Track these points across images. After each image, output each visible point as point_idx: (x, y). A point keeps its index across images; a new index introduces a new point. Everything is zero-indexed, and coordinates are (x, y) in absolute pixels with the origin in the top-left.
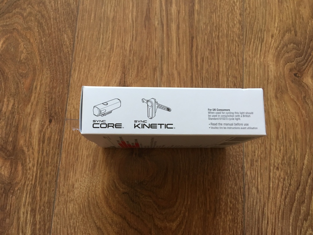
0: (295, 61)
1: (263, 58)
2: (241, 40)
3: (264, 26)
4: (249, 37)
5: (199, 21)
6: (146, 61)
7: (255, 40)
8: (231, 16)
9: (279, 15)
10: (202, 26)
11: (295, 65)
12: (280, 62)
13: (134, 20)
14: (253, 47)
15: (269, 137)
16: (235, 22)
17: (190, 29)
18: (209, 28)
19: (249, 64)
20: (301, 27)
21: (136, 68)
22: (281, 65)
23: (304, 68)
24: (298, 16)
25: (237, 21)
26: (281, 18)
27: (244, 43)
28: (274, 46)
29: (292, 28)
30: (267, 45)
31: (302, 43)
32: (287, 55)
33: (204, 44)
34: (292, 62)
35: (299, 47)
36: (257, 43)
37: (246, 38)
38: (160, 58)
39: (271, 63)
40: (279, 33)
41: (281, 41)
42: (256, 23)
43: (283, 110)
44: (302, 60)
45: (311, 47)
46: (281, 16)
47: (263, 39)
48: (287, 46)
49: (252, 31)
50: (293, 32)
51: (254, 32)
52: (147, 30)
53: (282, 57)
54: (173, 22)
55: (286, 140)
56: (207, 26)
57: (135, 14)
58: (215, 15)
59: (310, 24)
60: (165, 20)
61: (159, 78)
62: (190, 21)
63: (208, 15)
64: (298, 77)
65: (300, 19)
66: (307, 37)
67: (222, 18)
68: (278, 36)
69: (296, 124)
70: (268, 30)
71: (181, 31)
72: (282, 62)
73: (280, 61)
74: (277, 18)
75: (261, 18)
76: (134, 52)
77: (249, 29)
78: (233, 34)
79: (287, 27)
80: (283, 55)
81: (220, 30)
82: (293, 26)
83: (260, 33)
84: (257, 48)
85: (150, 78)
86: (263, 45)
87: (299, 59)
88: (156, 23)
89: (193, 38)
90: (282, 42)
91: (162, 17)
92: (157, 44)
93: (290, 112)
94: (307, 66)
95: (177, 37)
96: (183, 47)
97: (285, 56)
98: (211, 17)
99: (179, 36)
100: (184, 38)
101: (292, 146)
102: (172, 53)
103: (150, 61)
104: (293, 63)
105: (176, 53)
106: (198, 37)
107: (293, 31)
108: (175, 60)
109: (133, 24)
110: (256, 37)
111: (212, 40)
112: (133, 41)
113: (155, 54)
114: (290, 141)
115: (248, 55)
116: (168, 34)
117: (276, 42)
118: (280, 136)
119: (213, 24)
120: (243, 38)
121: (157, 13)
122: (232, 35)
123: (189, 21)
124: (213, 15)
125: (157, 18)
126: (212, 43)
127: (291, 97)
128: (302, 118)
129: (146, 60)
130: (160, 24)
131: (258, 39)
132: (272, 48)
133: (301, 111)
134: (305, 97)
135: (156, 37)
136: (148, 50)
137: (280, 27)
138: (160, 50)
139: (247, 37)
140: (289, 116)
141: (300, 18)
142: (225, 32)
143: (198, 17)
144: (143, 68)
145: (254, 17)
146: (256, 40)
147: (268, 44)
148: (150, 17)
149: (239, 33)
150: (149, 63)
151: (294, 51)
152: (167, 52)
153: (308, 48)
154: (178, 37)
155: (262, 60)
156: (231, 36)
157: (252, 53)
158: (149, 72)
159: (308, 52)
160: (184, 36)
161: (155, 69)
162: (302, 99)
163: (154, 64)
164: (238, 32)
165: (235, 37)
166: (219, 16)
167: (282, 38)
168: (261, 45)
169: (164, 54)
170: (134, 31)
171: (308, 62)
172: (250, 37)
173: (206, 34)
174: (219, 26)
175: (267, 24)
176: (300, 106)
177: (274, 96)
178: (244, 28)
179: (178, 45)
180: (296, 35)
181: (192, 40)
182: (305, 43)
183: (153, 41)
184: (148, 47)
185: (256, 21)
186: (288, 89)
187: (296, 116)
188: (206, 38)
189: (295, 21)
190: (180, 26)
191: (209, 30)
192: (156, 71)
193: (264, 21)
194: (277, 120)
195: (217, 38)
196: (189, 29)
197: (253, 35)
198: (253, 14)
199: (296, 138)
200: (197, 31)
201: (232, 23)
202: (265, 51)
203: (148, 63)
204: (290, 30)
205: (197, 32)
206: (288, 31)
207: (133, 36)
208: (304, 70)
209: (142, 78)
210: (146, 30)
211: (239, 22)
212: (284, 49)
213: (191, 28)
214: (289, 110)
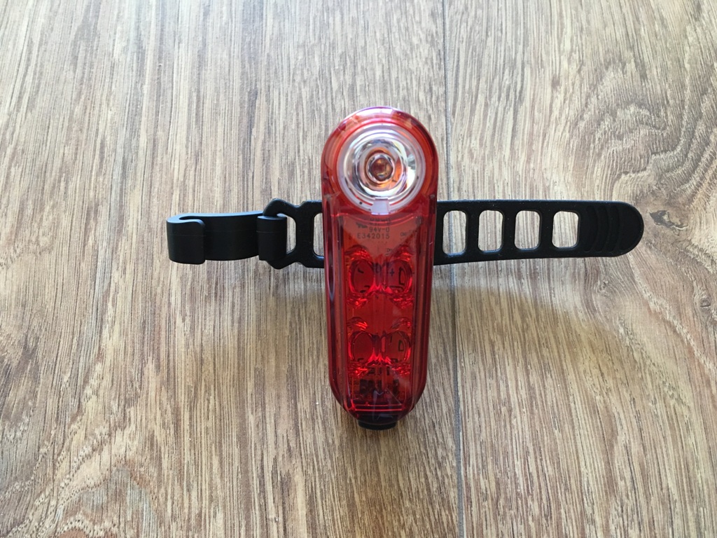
0: (650, 167)
1: (523, 158)
2: (438, 98)
3: (521, 47)
4: (467, 87)
5: (280, 38)
6: (59, 182)
7: (490, 97)
8: (399, 21)
9: (574, 12)
10: (292, 56)
11: (655, 182)
12: (593, 173)
13: (36, 40)
14: (484, 124)
15: (574, 487)
16: (415, 41)
17: (247, 66)
18: (317, 59)
19: (470, 182)
20: (658, 48)
21: (15, 207)
22: (598, 182)
23: (689, 192)
24: (643, 17)
25: (423, 36)
26: (584, 23)
27: (450, 109)
28: (563, 117)
29: (628, 54)
30: (536, 113)
31: (671, 102)
32: (616, 146)
33: (298, 114)
34: (638, 172)
35: (659, 117)
36: (501, 109)
37: (456, 92)
38: (118, 170)
39: (555, 178)
40: (579, 71)
41: (588, 96)
42: (490, 40)
43: (621, 362)
44: (680, 164)
45: (704, 114)
46: (583, 16)
47: (521, 92)
48: (614, 114)
49: (480, 67)
50: (631, 67)
51: (484, 71)
52: (79, 71)
53: (599, 155)
54: (183, 45)
55: (648, 498)
56: (309, 53)
57: (41, 21)
58: (342, 18)
59: (690, 39)
60: (152, 38)
61: (105, 244)
62: (248, 40)
63: (314, 19)
64: (669, 225)
65: (654, 25)
66: (687, 81)
67: (366, 28)
68: (578, 83)
69: (686, 419)
70: (537, 62)
71: (209, 73)
72: (598, 171)
73: (594, 166)
74: (567, 22)
75: (509, 24)
76: (15, 149)
77: (466, 62)
78: (409, 77)
79: (607, 52)
80: (602, 146)
81: (359, 67)
82: (632, 48)
83: (507, 72)
84: (498, 124)
85: (66, 249)
86: (520, 117)
87: (665, 159)
88: (119, 46)
89: (254, 94)
90: (594, 99)
91: (142, 28)
92: (112, 119)
93: (655, 370)
94: (699, 185)
95: (195, 94)
96: (216, 129)
97: (610, 151)
98: (325, 26)
99: (202, 90)
100: (222, 96)
101: (678, 522)
102: (170, 150)
103: (76, 181)
104: (645, 173)
105: (187, 147)
106: (276, 93)
107: (630, 62)
108: (177, 174)
109: (30, 52)
110: (496, 85)
111: (329, 100)
112: (18, 111)
113: (102, 152)
114: (666, 501)
115: (466, 151)
116: (159, 83)
117: (571, 100)
118: (623, 478)
119: (333, 46)
120: (445, 93)
121: (126, 16)
122: (403, 83)
123: (243, 40)
124: (334, 17)
125: (122, 32)
126: (327, 111)
127: (652, 305)
128: (706, 392)
129: (60, 177)
130: (133, 48)
131: (503, 95)
132: (557, 125)
133: (699, 364)
134: (706, 303)
135: (110, 93)
136: (73, 142)
137: (581, 51)
138: (121, 142)
139: (460, 87)
140: (650, 386)
141: (652, 19)
142: (378, 73)
143: (276, 25)
144: (42, 209)
145: (485, 21)
146: (495, 98)
147: (540, 111)
148: (95, 28)
149: (431, 75)
150: (71, 186)
151: (644, 131)
152: (151, 146)
153: (696, 120)
154: (199, 92)
155: (520, 167)
156: (399, 87)
157: (481, 145)
158: (65, 222)
159: (696, 134)
160: (222, 90)
161: (91, 212)
162: (695, 314)
163: (92, 194)
164: (424, 71)
165: (415, 88)
166: (354, 22)
167: (594, 87)
168: (516, 112)
169: (137, 153)
170: (29, 79)
171: (700, 169)
172: (470, 88)
173: (305, 82)
174: (355, 52)
175: (531, 42)
176: (692, 343)
177: (579, 305)
178: (447, 58)
179: (197, 121)
180: (643, 77)
181: (252, 105)
182: (683, 101)
183: (97, 109)
184: (75, 127)
185: (492, 32)
186: (636, 275)
187: (682, 384)
188: (304, 96)
189: (637, 31)
190: (209, 55)
191: (318, 68)
192: (96, 220)
193: (521, 32)
194: (601, 406)
195: (344, 94)
196: (243, 67)
197: (483, 80)
198: (479, 12)
199: (690, 484)
200: (272, 71)
201: (403, 44)
202: (531, 134)
203: (66, 188)
204: (620, 60)
205: (272, 76)
206: (614, 63)
207: (20, 93)
208: (690, 200)
209: (33, 247)
210: (75, 72)
211: (429, 39)
212: (603, 126)
213: (250, 63)
214: (648, 362)
